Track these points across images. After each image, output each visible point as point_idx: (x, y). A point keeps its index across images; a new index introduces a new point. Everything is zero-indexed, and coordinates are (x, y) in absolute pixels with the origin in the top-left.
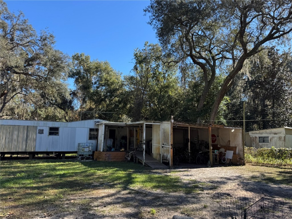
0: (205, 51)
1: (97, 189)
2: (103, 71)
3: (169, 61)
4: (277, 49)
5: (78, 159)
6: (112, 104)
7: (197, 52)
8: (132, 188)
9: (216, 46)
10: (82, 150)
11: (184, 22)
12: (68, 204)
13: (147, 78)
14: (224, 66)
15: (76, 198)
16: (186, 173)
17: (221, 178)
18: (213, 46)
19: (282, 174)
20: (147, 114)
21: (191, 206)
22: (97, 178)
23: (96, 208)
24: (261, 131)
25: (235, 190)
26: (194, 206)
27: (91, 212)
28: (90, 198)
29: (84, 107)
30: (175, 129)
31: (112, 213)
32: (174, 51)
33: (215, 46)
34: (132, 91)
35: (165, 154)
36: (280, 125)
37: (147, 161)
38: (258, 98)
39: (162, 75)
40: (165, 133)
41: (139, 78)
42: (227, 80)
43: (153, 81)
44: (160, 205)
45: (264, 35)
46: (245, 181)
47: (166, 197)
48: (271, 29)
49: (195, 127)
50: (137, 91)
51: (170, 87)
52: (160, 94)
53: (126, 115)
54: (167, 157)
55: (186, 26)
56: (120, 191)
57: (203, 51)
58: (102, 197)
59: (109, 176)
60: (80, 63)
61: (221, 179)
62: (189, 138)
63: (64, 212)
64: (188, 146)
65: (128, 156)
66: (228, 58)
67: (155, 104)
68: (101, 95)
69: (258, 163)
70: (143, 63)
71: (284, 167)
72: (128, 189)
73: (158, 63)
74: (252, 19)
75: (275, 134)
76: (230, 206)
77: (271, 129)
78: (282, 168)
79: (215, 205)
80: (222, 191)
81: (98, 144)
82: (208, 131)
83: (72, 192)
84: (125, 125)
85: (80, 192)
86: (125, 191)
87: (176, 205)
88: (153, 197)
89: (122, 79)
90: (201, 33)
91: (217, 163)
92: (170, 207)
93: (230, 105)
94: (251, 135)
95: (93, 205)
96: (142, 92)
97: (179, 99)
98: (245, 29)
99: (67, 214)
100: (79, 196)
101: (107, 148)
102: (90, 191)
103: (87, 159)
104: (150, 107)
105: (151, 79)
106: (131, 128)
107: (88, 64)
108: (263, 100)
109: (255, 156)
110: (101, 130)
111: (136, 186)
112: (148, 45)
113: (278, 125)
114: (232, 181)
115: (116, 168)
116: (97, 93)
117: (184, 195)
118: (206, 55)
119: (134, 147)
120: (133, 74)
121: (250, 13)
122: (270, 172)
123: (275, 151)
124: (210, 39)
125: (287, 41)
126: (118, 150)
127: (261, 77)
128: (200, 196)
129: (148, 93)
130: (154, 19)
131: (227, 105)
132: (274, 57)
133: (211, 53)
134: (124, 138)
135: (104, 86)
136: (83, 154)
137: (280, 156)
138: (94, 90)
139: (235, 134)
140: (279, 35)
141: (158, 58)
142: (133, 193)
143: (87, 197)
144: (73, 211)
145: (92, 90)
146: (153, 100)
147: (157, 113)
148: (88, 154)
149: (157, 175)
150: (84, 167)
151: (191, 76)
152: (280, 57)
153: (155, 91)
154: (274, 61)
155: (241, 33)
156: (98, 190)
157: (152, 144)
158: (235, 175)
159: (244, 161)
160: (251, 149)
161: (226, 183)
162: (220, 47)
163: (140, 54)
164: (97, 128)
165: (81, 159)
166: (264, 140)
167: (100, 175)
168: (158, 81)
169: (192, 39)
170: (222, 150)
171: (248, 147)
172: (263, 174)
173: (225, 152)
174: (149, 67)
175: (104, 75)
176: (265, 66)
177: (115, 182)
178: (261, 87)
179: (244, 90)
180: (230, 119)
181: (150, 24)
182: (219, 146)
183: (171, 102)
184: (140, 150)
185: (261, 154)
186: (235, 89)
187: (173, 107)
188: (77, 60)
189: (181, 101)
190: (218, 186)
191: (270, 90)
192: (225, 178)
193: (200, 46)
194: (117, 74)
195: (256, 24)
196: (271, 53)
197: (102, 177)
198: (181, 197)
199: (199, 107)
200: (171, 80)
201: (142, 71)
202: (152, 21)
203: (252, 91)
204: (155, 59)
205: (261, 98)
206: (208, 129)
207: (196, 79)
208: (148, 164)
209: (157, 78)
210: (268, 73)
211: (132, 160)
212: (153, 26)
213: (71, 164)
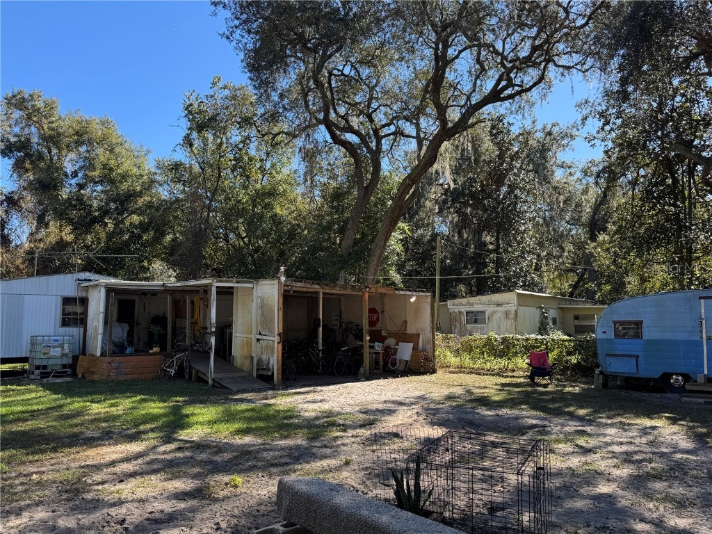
0: (359, 116)
1: (96, 446)
2: (98, 144)
3: (276, 130)
4: (508, 123)
5: (32, 377)
6: (122, 232)
7: (341, 116)
8: (185, 439)
9: (384, 106)
10: (44, 354)
11: (310, 41)
12: (26, 483)
13: (219, 169)
14: (399, 153)
15: (44, 469)
16: (311, 395)
17: (385, 402)
18: (377, 104)
19: (505, 388)
20: (218, 258)
21: (318, 464)
22: (92, 421)
23: (100, 487)
24: (472, 299)
25: (411, 425)
26: (325, 463)
27: (89, 496)
28: (83, 467)
29: (41, 239)
30: (288, 298)
31: (141, 493)
32: (286, 106)
33: (380, 106)
34: (178, 200)
35: (264, 357)
36: (509, 288)
37: (219, 376)
38: (469, 227)
39: (258, 165)
40: (264, 307)
41: (197, 168)
42: (404, 186)
43: (236, 177)
44: (252, 468)
45: (484, 89)
46: (432, 406)
47: (266, 450)
48: (497, 77)
49: (334, 291)
50: (193, 202)
51: (278, 195)
52: (253, 210)
53: (162, 260)
54: (268, 363)
55: (315, 50)
56: (155, 447)
57: (353, 115)
58: (113, 463)
59: (125, 414)
60: (29, 117)
61: (385, 405)
62: (321, 318)
63: (18, 500)
64: (316, 336)
65: (170, 366)
66: (408, 136)
67: (239, 236)
68: (91, 206)
69: (461, 367)
70: (207, 131)
71: (511, 374)
72: (176, 440)
73: (246, 134)
74: (460, 52)
75: (498, 305)
76: (397, 456)
77: (491, 295)
78: (506, 377)
79: (367, 457)
80: (383, 429)
81: (87, 338)
82: (362, 302)
83: (31, 458)
84: (163, 288)
85: (52, 455)
86: (168, 445)
87: (286, 464)
88: (235, 454)
89: (150, 166)
90: (351, 71)
91: (378, 371)
92: (274, 470)
93: (411, 242)
94: (451, 307)
95: (89, 481)
96: (204, 203)
97: (299, 225)
98: (444, 72)
99: (28, 505)
100: (52, 465)
101: (113, 348)
102: (78, 452)
103: (59, 375)
104: (227, 241)
105: (229, 171)
106: (179, 297)
107: (52, 122)
108: (478, 232)
109: (457, 353)
110: (95, 301)
111: (194, 434)
112: (220, 84)
113: (505, 286)
114: (405, 408)
115: (140, 395)
116: (78, 201)
117: (304, 443)
118: (361, 123)
119: (185, 341)
120: (181, 156)
121: (456, 37)
122: (483, 385)
123: (496, 341)
124: (369, 87)
125: (527, 108)
126: (142, 351)
127: (475, 181)
128: (339, 442)
129: (222, 208)
130: (236, 27)
131: (404, 242)
132: (503, 139)
133: (371, 121)
134: (160, 320)
135: (101, 182)
136: (45, 363)
137: (505, 352)
138: (71, 192)
139: (417, 308)
140: (513, 92)
141: (246, 121)
142: (187, 448)
143: (73, 465)
144: (41, 497)
145: (64, 193)
146: (235, 225)
147: (244, 256)
148: (59, 362)
149: (243, 406)
150: (54, 396)
151: (328, 170)
152: (513, 140)
153: (239, 202)
154: (502, 147)
155: (436, 83)
156: (99, 448)
157: (231, 334)
158: (413, 395)
159: (434, 365)
160: (448, 339)
161: (394, 411)
162: (392, 109)
163: (199, 106)
164: (84, 295)
165: (42, 377)
166: (476, 318)
167: (100, 413)
168: (248, 177)
169: (329, 83)
170: (391, 342)
171: (444, 335)
172: (470, 390)
173: (397, 347)
174: (224, 140)
175: (101, 154)
176: (483, 157)
177: (142, 428)
178: (474, 203)
179: (440, 208)
180: (410, 274)
181: (228, 38)
182: (383, 333)
183: (279, 231)
184: (201, 349)
185: (469, 349)
186: (420, 206)
187: (286, 243)
188: (21, 110)
189: (303, 230)
190: (377, 420)
191: (492, 212)
192: (393, 402)
193: (346, 102)
194: (136, 154)
195: (467, 65)
196: (497, 130)
197: (105, 418)
198: (298, 447)
199: (343, 245)
200: (279, 177)
201: (204, 151)
202: (233, 31)
203: (456, 212)
204: (239, 123)
205: (475, 227)
206: (362, 297)
207: (339, 179)
208: (221, 383)
209: (244, 170)
210: (490, 173)
211: (180, 372)
212: (234, 43)
213: (13, 390)
